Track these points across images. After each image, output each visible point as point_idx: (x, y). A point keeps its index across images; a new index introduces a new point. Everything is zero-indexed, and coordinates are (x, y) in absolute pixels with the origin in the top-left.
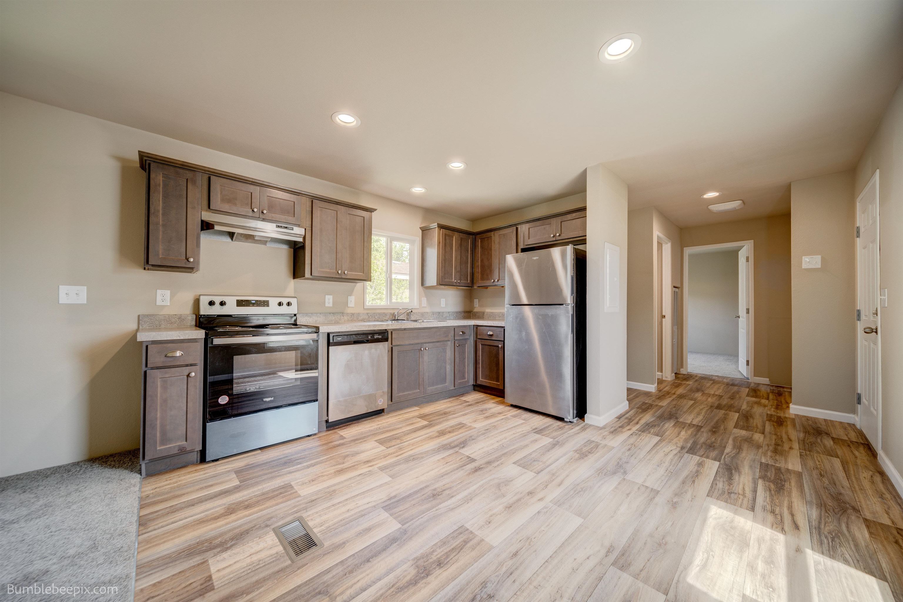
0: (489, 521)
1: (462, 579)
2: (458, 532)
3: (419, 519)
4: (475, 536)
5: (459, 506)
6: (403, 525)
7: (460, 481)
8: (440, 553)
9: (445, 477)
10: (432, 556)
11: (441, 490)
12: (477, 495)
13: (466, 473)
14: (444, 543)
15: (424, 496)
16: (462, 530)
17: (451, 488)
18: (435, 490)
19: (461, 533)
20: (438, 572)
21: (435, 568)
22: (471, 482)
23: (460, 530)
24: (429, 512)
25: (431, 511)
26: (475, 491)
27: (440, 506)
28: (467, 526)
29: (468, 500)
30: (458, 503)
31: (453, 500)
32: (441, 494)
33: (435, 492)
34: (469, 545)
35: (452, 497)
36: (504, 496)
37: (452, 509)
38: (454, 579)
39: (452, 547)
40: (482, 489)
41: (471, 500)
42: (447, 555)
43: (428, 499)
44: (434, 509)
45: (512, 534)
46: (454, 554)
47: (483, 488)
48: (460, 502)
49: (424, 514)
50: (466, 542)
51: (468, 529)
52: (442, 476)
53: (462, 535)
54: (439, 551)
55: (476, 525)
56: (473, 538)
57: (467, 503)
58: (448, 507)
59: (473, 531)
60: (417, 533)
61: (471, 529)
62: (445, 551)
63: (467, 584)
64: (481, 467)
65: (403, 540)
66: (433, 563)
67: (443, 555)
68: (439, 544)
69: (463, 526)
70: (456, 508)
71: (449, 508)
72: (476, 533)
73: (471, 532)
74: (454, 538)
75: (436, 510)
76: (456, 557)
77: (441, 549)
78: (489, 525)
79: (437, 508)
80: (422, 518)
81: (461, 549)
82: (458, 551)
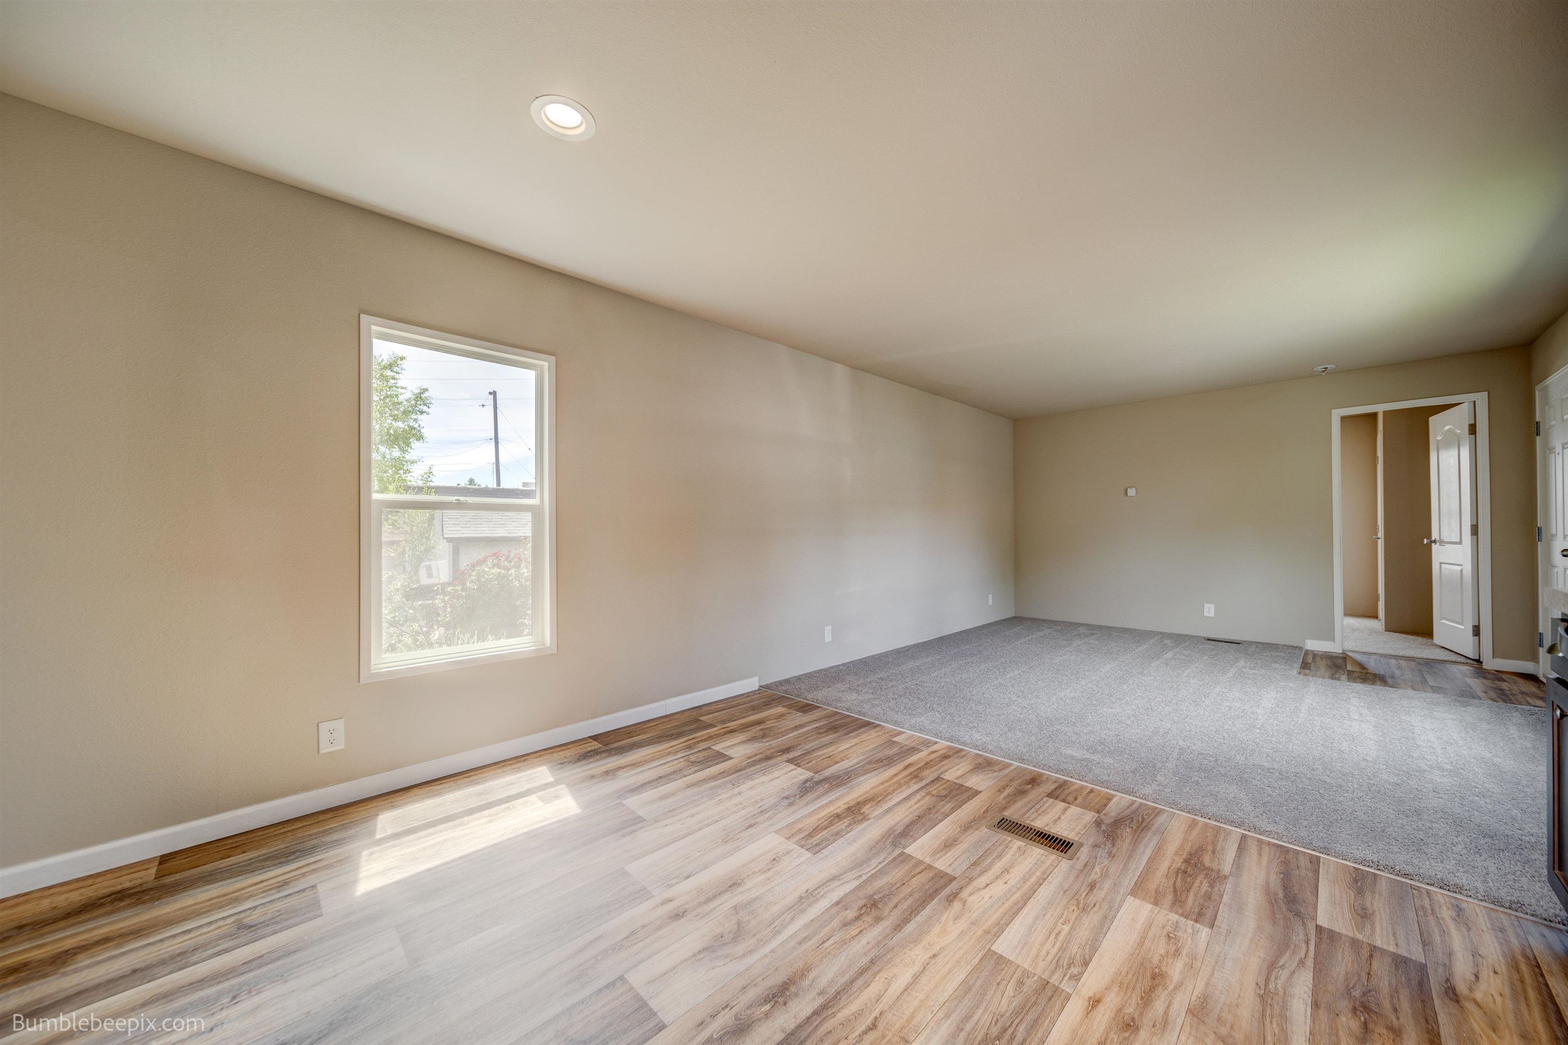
0: (774, 862)
1: (811, 808)
2: (820, 847)
3: (884, 861)
4: (797, 843)
5: (823, 884)
6: (902, 854)
7: (826, 945)
8: (841, 825)
9: (865, 960)
10: (849, 822)
11: (865, 918)
12: (789, 909)
13: (812, 975)
14: (838, 835)
15: (892, 904)
16: (816, 849)
17: (845, 925)
18: (878, 920)
19: (816, 845)
20: (839, 811)
21: (842, 813)
22: (800, 943)
23: (818, 849)
24: (873, 872)
25: (869, 874)
26: (792, 919)
27: (857, 883)
28: (808, 855)
29: (807, 898)
30: (826, 889)
31: (835, 896)
32: (861, 909)
33: (874, 913)
34: (806, 833)
35: (838, 903)
36: (735, 907)
37: (834, 878)
38: (822, 807)
39: (827, 831)
40: (776, 924)
41: (801, 898)
42: (831, 824)
43: (884, 897)
44: (864, 877)
45: (746, 847)
46: (823, 824)
47: (773, 926)
48: (822, 893)
49: (878, 868)
50: (810, 836)
51: (807, 850)
52: (872, 962)
53: (815, 843)
54: (842, 827)
55: (795, 856)
56: (799, 840)
57: (809, 892)
58: (842, 881)
59: (799, 848)
60: (877, 843)
61: (803, 850)
62: (834, 827)
63: (807, 804)
64: (767, 1007)
65: (892, 836)
66: (845, 818)
67: (835, 823)
68: (844, 833)
69: (814, 854)
70: (828, 881)
71: (839, 880)
72: (796, 846)
73: (802, 846)
74: (826, 839)
75: (860, 876)
76: (820, 822)
77: (839, 828)
78: (775, 857)
79: (861, 880)
80: (880, 863)
81: (815, 829)
82: (820, 827)
